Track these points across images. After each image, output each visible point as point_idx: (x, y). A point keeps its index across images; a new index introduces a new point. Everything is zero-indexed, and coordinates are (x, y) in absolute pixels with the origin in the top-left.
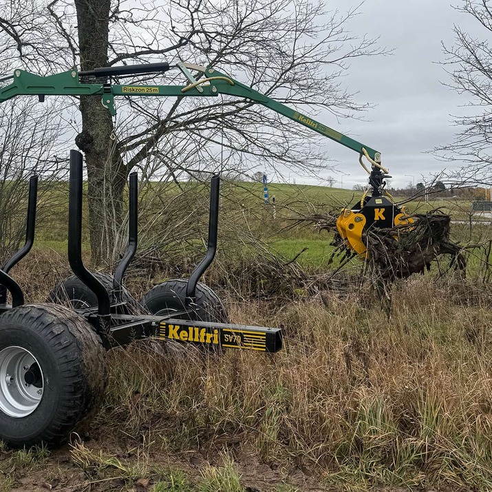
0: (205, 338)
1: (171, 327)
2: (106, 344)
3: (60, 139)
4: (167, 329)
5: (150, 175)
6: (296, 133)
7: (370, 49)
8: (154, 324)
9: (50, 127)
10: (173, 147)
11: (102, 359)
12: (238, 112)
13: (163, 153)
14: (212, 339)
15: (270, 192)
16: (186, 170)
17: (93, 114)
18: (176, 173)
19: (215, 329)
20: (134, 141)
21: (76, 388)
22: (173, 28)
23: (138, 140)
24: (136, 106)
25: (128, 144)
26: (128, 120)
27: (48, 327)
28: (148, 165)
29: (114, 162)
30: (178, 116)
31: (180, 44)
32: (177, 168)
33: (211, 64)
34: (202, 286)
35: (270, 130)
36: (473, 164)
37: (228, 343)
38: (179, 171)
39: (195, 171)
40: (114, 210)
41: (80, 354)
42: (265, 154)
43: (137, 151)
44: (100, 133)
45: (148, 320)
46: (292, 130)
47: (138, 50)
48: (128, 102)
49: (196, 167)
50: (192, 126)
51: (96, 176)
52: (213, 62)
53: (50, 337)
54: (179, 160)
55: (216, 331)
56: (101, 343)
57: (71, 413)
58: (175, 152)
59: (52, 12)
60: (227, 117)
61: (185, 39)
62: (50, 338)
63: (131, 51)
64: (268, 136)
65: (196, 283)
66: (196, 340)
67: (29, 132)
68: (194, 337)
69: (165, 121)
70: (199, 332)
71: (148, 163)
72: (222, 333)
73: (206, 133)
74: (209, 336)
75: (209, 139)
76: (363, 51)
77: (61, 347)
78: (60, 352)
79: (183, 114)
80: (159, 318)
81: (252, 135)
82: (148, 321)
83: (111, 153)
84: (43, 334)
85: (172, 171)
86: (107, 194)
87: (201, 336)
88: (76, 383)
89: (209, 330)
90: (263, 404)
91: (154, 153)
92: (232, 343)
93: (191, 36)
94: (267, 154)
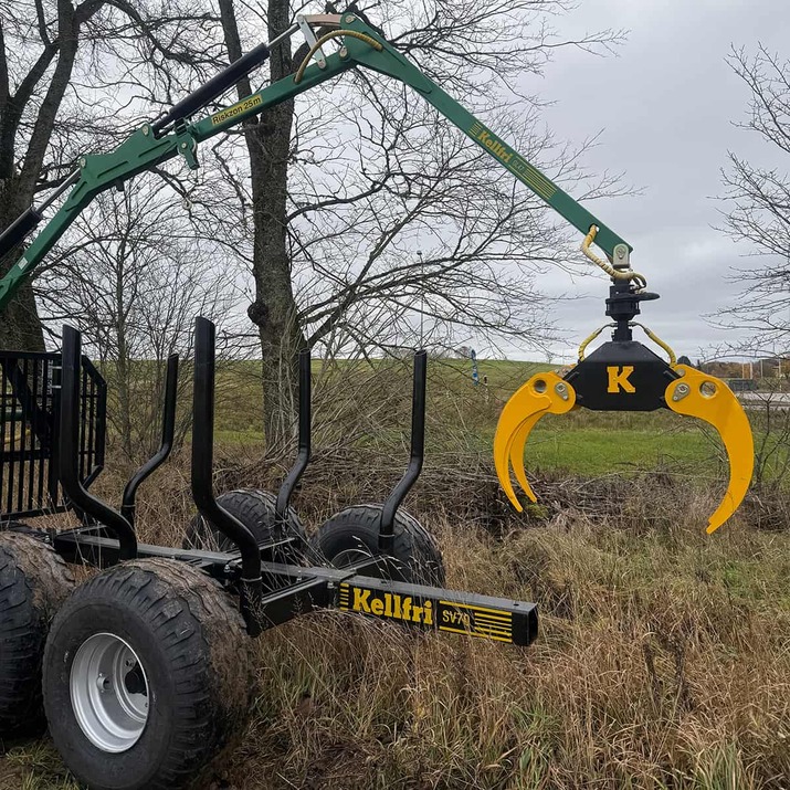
0: (411, 613)
1: (357, 591)
2: (253, 629)
3: (232, 312)
4: (352, 595)
5: (336, 353)
6: (517, 297)
7: (612, 188)
8: (330, 586)
9: (222, 298)
10: (364, 317)
11: (244, 657)
12: (443, 272)
13: (353, 325)
14: (423, 616)
15: (480, 371)
16: (380, 346)
17: (269, 279)
18: (367, 349)
19: (427, 599)
20: (316, 312)
21: (199, 710)
22: (364, 170)
23: (322, 309)
24: (319, 269)
25: (309, 316)
26: (309, 285)
27: (157, 605)
28: (332, 340)
29: (293, 336)
30: (370, 279)
31: (373, 191)
32: (369, 343)
33: (409, 216)
34: (403, 515)
35: (485, 293)
36: (762, 332)
37: (449, 624)
38: (371, 346)
39: (392, 346)
40: (292, 397)
41: (207, 653)
42: (477, 323)
43: (320, 323)
44: (277, 302)
45: (321, 577)
46: (512, 292)
47: (322, 200)
48: (310, 263)
49: (391, 342)
50: (387, 292)
51: (272, 354)
52: (412, 213)
53: (159, 622)
54: (371, 333)
55: (428, 604)
56: (243, 628)
57: (191, 754)
58: (367, 324)
59: (217, 154)
60: (431, 279)
61: (378, 183)
62: (159, 624)
63: (313, 201)
64: (483, 302)
65: (395, 511)
66: (397, 615)
67: (197, 303)
68: (393, 611)
69: (355, 286)
70: (402, 602)
71: (333, 337)
72: (439, 608)
73: (403, 300)
74: (417, 610)
75: (408, 307)
76: (604, 191)
77: (175, 641)
78: (174, 649)
79: (375, 277)
80: (340, 574)
81: (462, 300)
82: (321, 581)
83: (288, 326)
84: (147, 617)
85: (363, 346)
86: (284, 376)
87: (405, 610)
88: (200, 703)
89: (417, 601)
90: (512, 742)
91: (340, 325)
92: (455, 625)
93: (385, 180)
94: (480, 324)
